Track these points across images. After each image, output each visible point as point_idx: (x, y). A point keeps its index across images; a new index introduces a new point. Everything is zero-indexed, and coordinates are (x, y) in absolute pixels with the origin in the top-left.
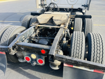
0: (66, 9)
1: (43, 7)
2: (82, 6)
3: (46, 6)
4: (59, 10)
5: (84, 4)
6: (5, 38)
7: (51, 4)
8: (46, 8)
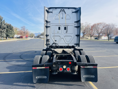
0: (64, 46)
1: (47, 46)
2: (75, 44)
3: (50, 45)
4: (59, 47)
5: (75, 43)
6: (44, 61)
7: (54, 43)
8: (50, 46)
